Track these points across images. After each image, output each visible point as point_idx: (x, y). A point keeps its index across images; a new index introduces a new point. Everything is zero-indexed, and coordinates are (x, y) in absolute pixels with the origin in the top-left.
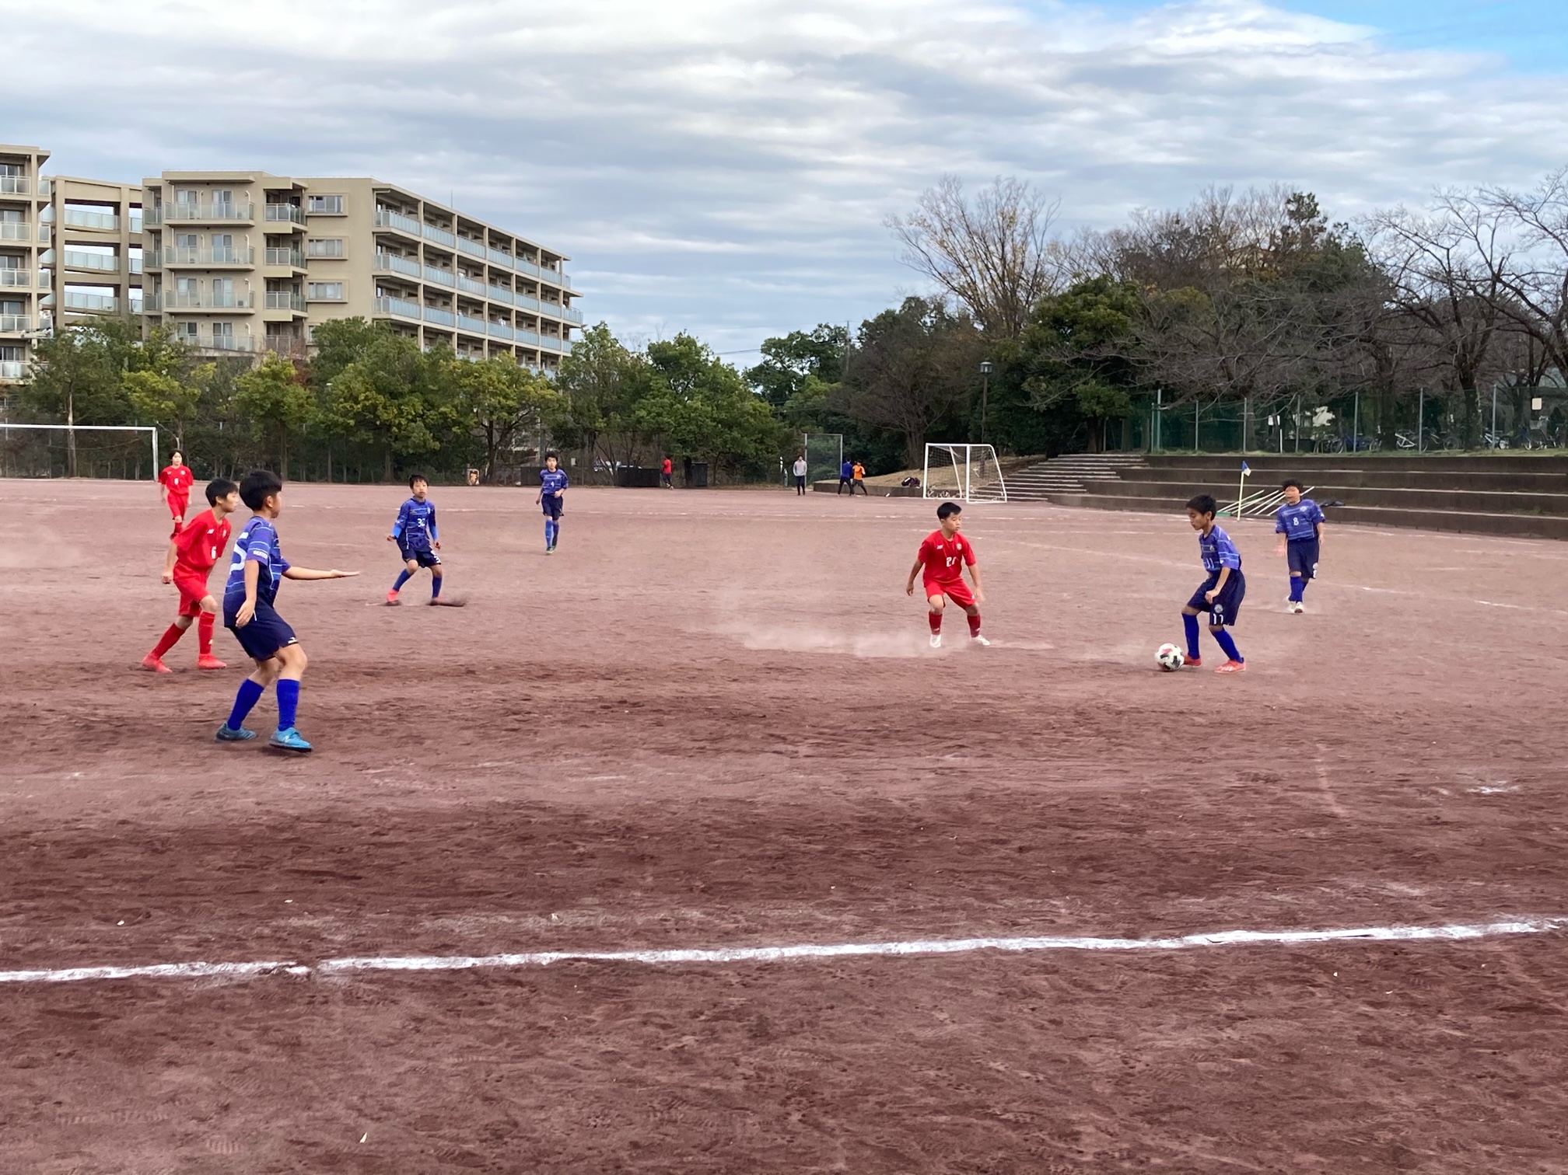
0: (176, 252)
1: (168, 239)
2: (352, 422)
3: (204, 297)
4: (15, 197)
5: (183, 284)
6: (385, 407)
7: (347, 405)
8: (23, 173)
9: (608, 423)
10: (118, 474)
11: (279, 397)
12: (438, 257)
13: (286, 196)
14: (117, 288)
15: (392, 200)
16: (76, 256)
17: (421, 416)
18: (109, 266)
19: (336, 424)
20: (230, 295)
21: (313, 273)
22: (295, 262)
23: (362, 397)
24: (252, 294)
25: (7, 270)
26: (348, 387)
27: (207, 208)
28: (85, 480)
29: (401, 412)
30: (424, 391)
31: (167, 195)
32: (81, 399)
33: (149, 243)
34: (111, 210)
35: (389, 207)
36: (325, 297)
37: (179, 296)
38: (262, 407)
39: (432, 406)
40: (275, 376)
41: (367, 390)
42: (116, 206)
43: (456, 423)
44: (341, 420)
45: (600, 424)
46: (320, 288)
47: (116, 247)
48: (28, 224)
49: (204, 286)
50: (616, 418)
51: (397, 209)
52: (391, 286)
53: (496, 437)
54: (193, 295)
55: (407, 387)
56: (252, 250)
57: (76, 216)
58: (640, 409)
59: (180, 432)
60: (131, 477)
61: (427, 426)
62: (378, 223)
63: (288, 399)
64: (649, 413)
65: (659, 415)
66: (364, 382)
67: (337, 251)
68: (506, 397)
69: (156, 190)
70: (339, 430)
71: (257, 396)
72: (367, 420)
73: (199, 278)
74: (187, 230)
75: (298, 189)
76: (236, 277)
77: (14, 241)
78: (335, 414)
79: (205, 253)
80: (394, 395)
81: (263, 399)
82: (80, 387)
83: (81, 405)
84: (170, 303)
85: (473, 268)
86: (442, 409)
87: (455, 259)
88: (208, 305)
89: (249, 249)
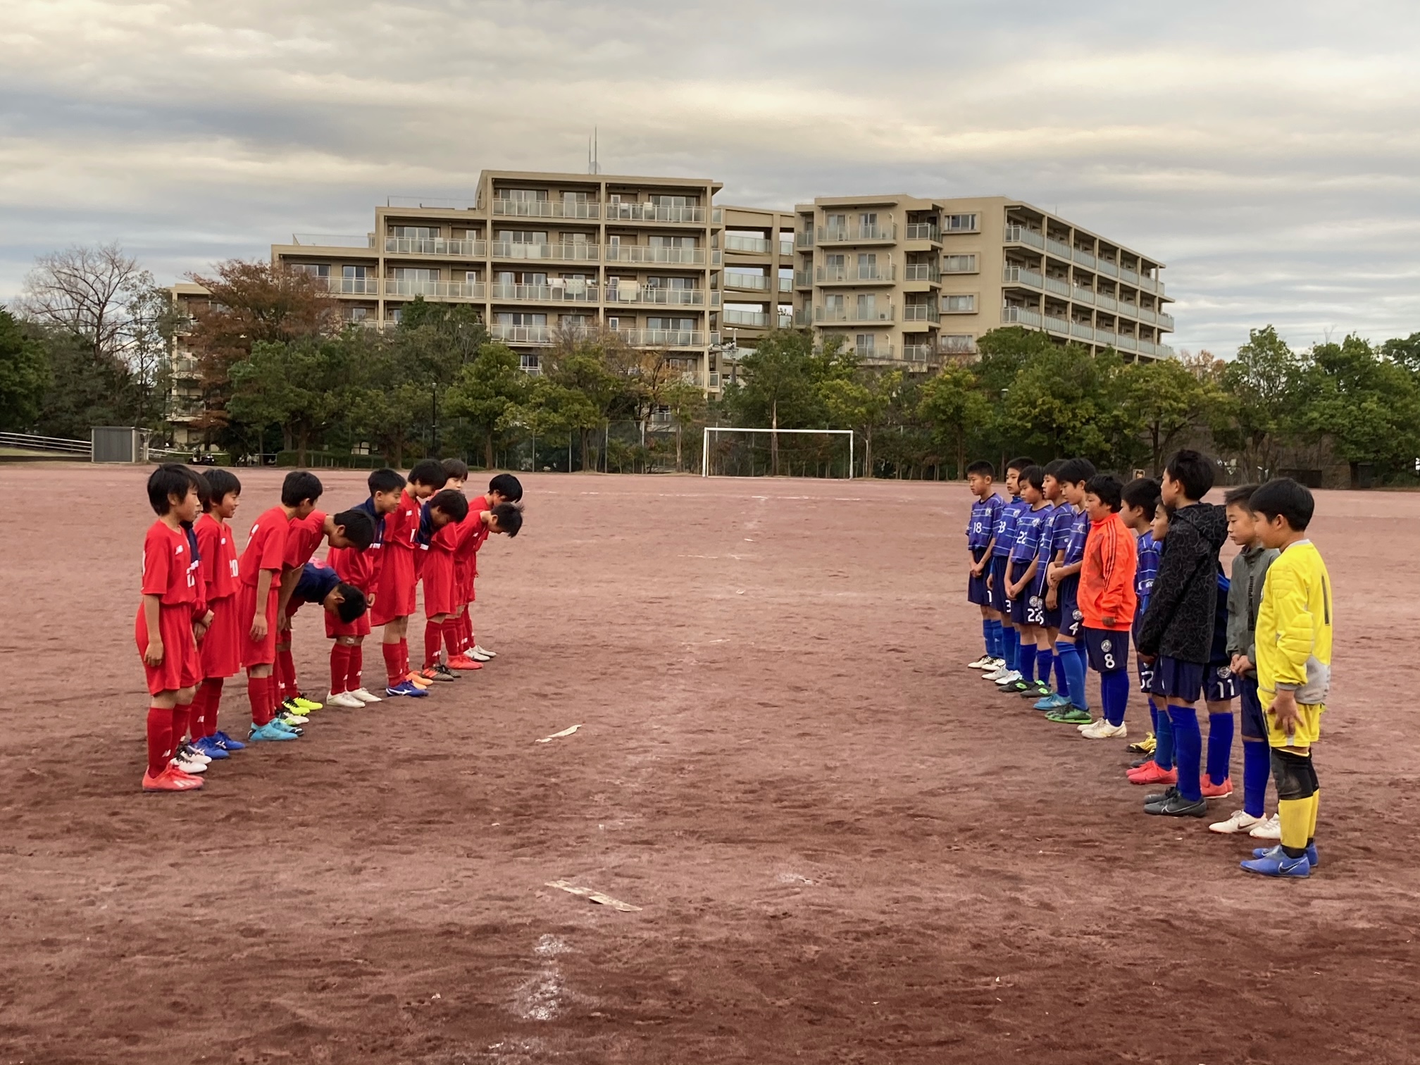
0: (824, 271)
1: (819, 260)
2: (1029, 425)
3: (849, 311)
4: (692, 225)
5: (831, 301)
6: (1060, 411)
7: (1026, 409)
8: (698, 203)
9: (1279, 424)
10: (811, 473)
11: (960, 402)
12: (1057, 269)
13: (925, 217)
14: (766, 305)
15: (1022, 216)
16: (733, 277)
17: (1093, 419)
18: (759, 285)
19: (1015, 427)
20: (875, 308)
21: (947, 287)
22: (932, 278)
23: (1040, 401)
24: (893, 308)
25: (684, 291)
26: (1026, 393)
27: (853, 230)
28: (783, 478)
29: (1075, 415)
30: (1095, 396)
31: (819, 220)
32: (784, 406)
33: (799, 264)
34: (761, 234)
35: (1016, 222)
36: (957, 309)
37: (826, 311)
38: (944, 412)
39: (1102, 409)
40: (957, 383)
41: (1044, 395)
42: (768, 232)
43: (1127, 426)
44: (1019, 423)
45: (1272, 425)
46: (954, 301)
47: (767, 268)
48: (701, 250)
49: (850, 301)
50: (1287, 420)
51: (1023, 224)
52: (1017, 297)
53: (1161, 439)
54: (840, 310)
55: (1080, 392)
56: (894, 267)
57: (734, 240)
58: (1312, 411)
59: (869, 434)
60: (822, 476)
61: (1100, 429)
62: (1009, 238)
63: (969, 404)
64: (1322, 415)
65: (1332, 416)
66: (1041, 388)
67: (970, 266)
68: (1176, 399)
69: (808, 216)
70: (1015, 433)
71: (941, 401)
72: (1044, 424)
73: (846, 294)
74: (836, 252)
75: (936, 209)
76: (880, 294)
77: (689, 264)
78: (1013, 417)
79: (852, 271)
80: (1069, 399)
81: (946, 405)
82: (784, 395)
83: (784, 411)
84: (819, 317)
85: (1084, 277)
86: (1115, 412)
87: (1071, 271)
88: (852, 319)
89: (891, 266)
